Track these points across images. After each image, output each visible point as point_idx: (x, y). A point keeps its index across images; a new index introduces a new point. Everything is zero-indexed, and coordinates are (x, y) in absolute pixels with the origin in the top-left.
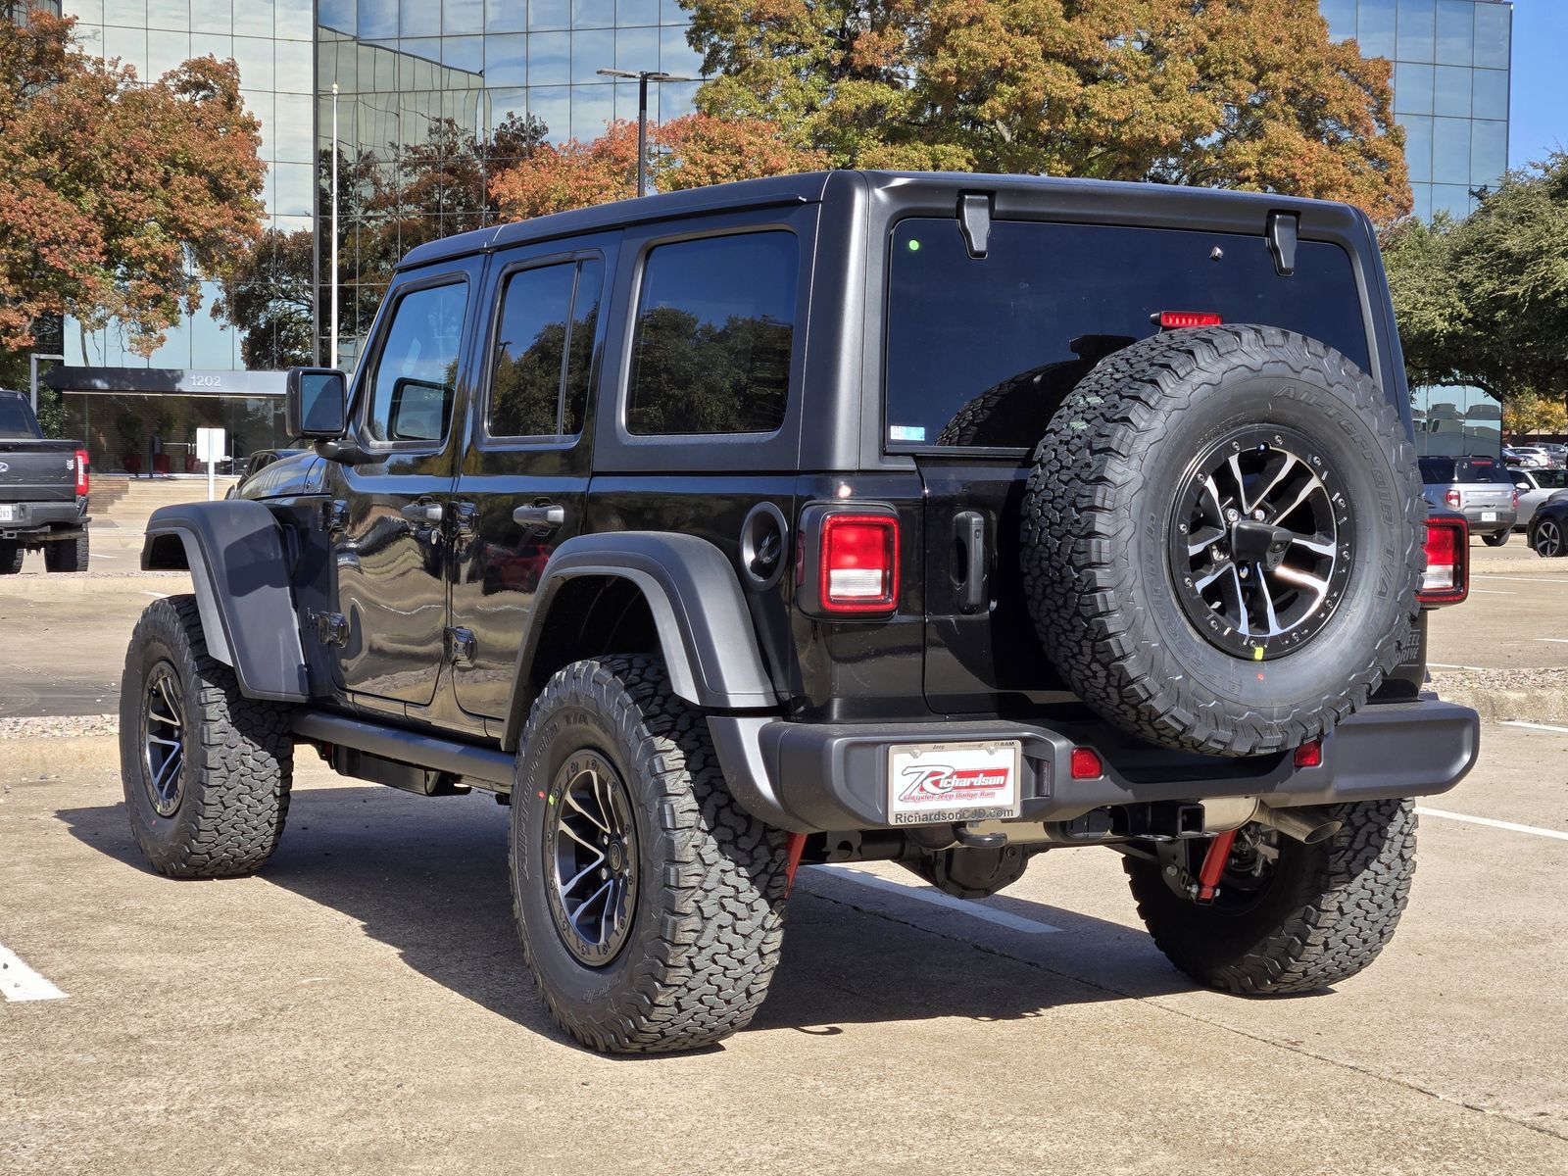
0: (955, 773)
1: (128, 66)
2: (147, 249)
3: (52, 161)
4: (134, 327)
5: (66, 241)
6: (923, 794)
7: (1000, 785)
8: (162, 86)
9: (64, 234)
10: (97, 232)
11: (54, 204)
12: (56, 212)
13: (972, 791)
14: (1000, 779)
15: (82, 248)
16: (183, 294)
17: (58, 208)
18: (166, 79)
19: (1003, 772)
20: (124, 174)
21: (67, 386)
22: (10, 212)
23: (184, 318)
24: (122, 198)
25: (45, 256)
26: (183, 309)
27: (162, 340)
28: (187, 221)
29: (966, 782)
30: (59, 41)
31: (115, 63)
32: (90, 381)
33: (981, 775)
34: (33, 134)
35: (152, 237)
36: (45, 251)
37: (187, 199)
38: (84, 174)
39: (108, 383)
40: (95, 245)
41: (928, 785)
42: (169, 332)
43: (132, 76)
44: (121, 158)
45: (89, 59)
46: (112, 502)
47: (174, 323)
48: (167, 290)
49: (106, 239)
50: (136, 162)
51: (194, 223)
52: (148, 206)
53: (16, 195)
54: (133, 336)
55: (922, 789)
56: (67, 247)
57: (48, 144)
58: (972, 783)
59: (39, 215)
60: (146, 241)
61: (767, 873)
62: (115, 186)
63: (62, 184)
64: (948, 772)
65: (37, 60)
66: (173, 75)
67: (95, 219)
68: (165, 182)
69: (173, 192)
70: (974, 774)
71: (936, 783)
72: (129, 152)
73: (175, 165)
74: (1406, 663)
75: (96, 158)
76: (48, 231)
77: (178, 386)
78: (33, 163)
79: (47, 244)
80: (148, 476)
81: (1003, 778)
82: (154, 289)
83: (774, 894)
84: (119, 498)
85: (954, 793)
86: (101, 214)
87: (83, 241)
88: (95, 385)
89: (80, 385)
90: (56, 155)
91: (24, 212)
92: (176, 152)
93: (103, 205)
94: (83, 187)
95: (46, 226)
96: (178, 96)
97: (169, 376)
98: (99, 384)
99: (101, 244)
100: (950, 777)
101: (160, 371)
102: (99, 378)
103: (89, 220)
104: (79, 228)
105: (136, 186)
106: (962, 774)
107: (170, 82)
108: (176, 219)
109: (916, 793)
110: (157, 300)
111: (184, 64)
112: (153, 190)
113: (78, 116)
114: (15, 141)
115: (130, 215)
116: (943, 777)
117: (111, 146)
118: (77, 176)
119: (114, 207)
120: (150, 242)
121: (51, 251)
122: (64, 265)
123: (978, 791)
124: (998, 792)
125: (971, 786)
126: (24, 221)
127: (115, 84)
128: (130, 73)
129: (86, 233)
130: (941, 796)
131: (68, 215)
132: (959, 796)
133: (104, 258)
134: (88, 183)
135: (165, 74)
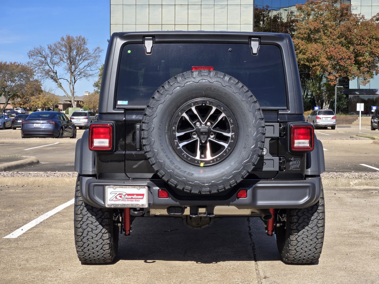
0: (126, 194)
1: (362, 15)
2: (365, 59)
3: (343, 39)
4: (362, 79)
5: (345, 59)
6: (117, 199)
7: (141, 198)
8: (372, 20)
9: (344, 57)
10: (353, 56)
11: (342, 50)
12: (343, 52)
13: (132, 199)
14: (142, 197)
15: (349, 60)
16: (374, 70)
17: (343, 51)
18: (373, 18)
19: (143, 195)
20: (359, 42)
21: (349, 94)
22: (332, 52)
23: (375, 76)
24: (358, 47)
25: (340, 62)
26: (375, 74)
27: (369, 81)
28: (375, 52)
29: (130, 197)
30: (347, 11)
31: (359, 15)
32: (355, 92)
33: (135, 195)
34: (338, 33)
35: (366, 57)
36: (340, 61)
37: (375, 47)
38: (350, 42)
39: (359, 92)
40: (352, 59)
41: (118, 197)
42: (371, 80)
43: (364, 18)
44: (359, 38)
45: (354, 14)
46: (353, 122)
47: (372, 77)
48: (370, 69)
49: (354, 58)
50: (362, 38)
51: (376, 53)
52: (366, 49)
53: (334, 48)
54: (361, 81)
55: (116, 198)
56: (345, 60)
57: (341, 35)
58: (132, 197)
59: (339, 53)
60: (365, 57)
61: (101, 218)
62: (357, 45)
63: (345, 45)
64: (124, 194)
65: (342, 16)
66: (375, 17)
67: (352, 53)
68: (370, 43)
69: (372, 45)
70: (133, 195)
71: (121, 197)
72: (361, 36)
73: (373, 39)
74: (295, 168)
75: (353, 38)
76: (341, 56)
77: (376, 93)
78: (338, 40)
79: (341, 59)
80: (369, 115)
81: (142, 196)
82: (367, 69)
83: (104, 224)
84: (355, 121)
85: (126, 200)
86: (354, 52)
87: (349, 58)
88: (356, 93)
89: (352, 93)
90: (344, 38)
91: (335, 52)
92: (373, 35)
93: (354, 49)
94: (350, 45)
95: (340, 55)
96: (376, 22)
97: (374, 90)
98: (357, 93)
99: (354, 59)
100: (125, 195)
101: (372, 89)
102: (357, 92)
103: (351, 53)
104: (348, 55)
105: (363, 44)
106: (129, 195)
107: (374, 18)
108: (372, 52)
109: (114, 199)
110: (368, 72)
111: (377, 14)
112: (367, 45)
113: (349, 28)
114: (335, 35)
115: (361, 51)
116: (123, 195)
117: (357, 35)
118: (349, 43)
119: (357, 50)
120: (366, 58)
121: (341, 61)
122: (344, 64)
123: (134, 200)
124: (141, 200)
125: (132, 198)
126: (335, 54)
127: (359, 20)
128: (363, 17)
129: (350, 56)
130: (122, 200)
131: (346, 52)
132: (128, 201)
133: (354, 62)
134: (351, 44)
135: (373, 17)
